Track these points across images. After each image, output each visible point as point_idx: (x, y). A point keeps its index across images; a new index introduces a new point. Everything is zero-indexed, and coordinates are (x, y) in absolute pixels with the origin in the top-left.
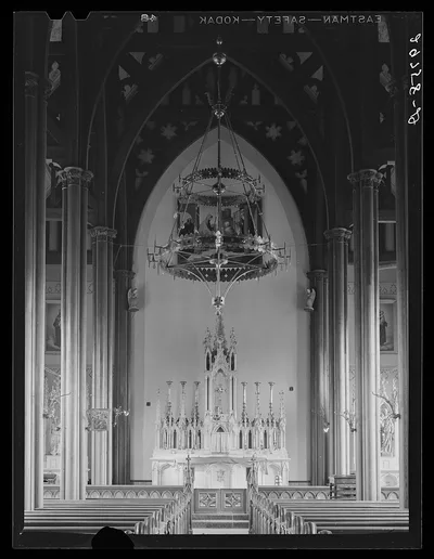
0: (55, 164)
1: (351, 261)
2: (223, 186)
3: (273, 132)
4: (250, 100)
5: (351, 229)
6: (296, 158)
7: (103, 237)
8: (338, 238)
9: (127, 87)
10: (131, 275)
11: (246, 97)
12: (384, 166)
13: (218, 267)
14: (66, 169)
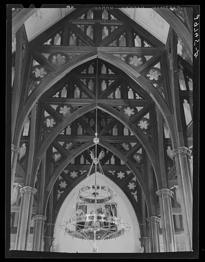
0: (20, 185)
1: (161, 233)
2: (97, 194)
3: (121, 175)
4: (110, 162)
5: (160, 217)
6: (131, 186)
7: (39, 220)
8: (154, 221)
9: (56, 155)
10: (53, 239)
11: (108, 161)
12: (173, 188)
13: (95, 232)
14: (24, 188)
